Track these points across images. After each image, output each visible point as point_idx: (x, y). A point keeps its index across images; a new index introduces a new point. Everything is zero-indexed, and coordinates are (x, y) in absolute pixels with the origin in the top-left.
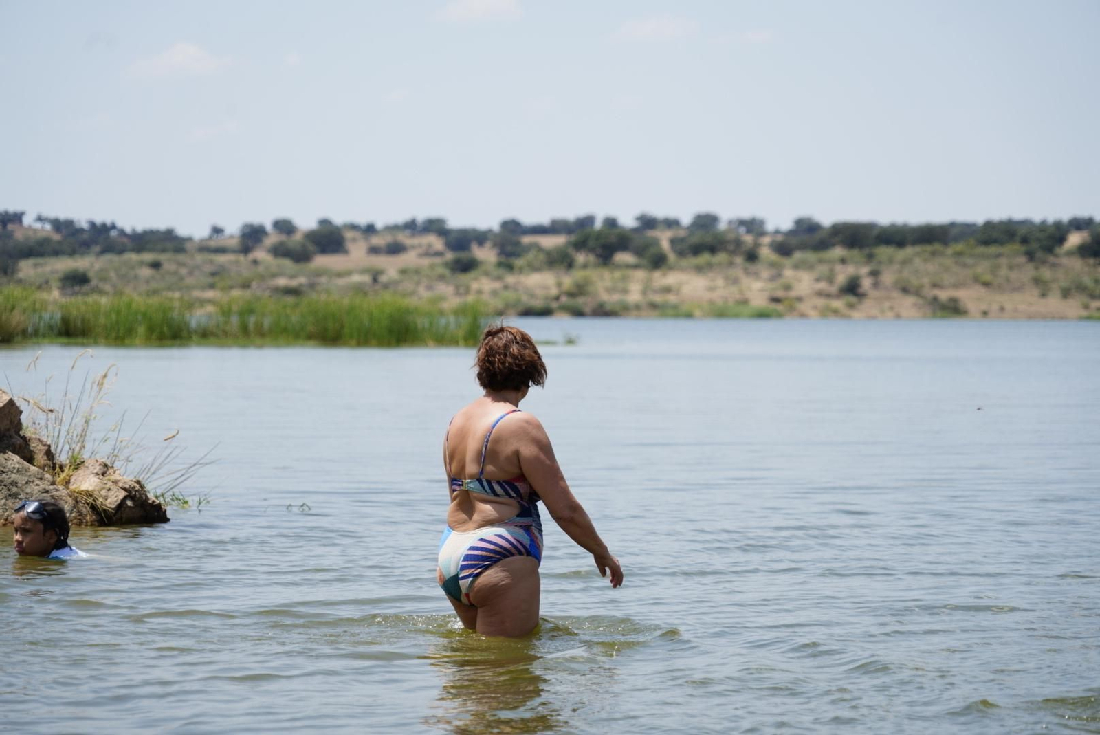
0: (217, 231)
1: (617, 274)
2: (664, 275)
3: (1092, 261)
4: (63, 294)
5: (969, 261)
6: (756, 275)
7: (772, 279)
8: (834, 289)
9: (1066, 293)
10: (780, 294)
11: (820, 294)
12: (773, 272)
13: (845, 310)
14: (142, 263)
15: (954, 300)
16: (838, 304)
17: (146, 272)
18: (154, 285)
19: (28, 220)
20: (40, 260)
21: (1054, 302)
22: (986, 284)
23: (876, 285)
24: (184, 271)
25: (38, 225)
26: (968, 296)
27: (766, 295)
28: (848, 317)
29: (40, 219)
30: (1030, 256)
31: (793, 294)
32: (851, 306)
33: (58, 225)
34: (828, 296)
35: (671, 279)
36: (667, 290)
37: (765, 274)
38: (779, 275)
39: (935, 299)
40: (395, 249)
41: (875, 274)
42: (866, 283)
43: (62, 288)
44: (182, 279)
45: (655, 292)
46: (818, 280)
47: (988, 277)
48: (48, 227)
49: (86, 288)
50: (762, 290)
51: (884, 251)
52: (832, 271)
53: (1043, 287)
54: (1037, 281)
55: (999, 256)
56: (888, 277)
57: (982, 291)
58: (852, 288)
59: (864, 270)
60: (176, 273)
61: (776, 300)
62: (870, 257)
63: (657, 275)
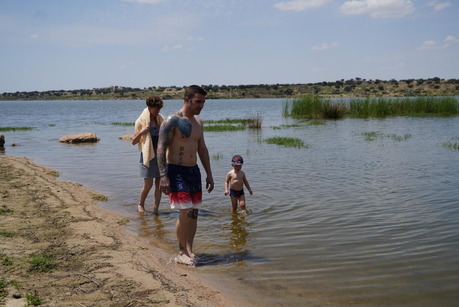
0: (145, 88)
1: (210, 93)
2: (217, 93)
3: (275, 90)
4: (132, 97)
5: (259, 90)
6: (230, 93)
7: (232, 93)
8: (241, 94)
9: (273, 94)
10: (234, 95)
11: (239, 95)
12: (232, 92)
13: (243, 97)
14: (141, 93)
15: (258, 96)
16: (242, 96)
17: (142, 94)
18: (143, 96)
19: (119, 87)
20: (126, 92)
21: (271, 95)
22: (262, 93)
23: (247, 94)
24: (147, 94)
25: (120, 88)
26: (260, 95)
27: (232, 95)
28: (244, 98)
29: (121, 87)
30: (267, 89)
31: (235, 95)
32: (244, 97)
33: (123, 88)
34: (240, 95)
35: (218, 93)
36: (218, 95)
37: (231, 92)
38: (233, 93)
39: (255, 95)
40: (171, 90)
41: (246, 92)
42: (245, 93)
43: (132, 96)
44: (147, 95)
45: (216, 95)
46: (238, 93)
47: (262, 92)
48: (122, 88)
49: (135, 96)
50: (231, 95)
51: (247, 89)
52: (240, 92)
53: (270, 93)
54: (269, 93)
55: (263, 89)
56: (248, 93)
57: (261, 94)
58: (243, 94)
59: (245, 92)
60: (146, 94)
61: (233, 96)
62: (245, 90)
63: (216, 93)
